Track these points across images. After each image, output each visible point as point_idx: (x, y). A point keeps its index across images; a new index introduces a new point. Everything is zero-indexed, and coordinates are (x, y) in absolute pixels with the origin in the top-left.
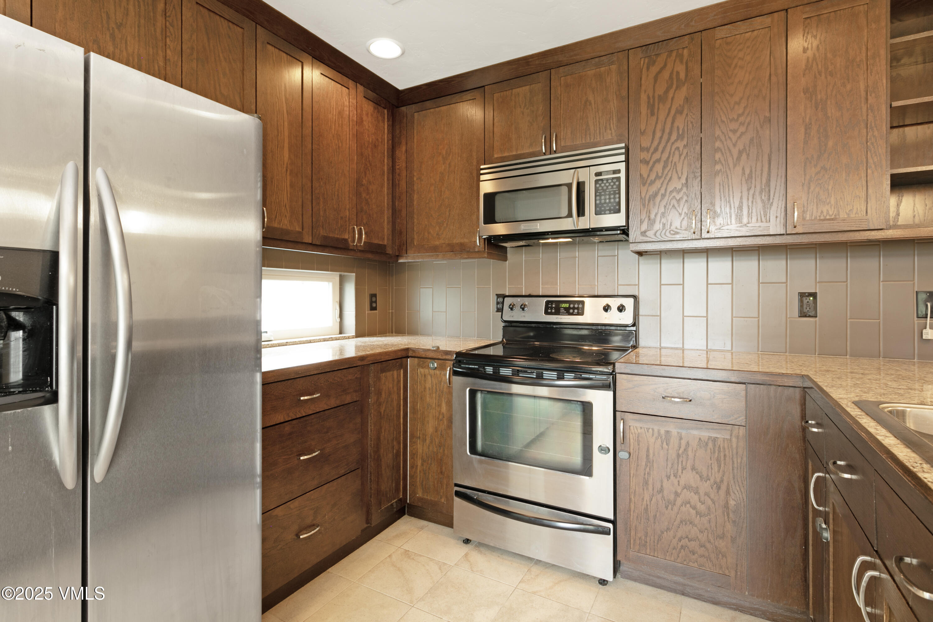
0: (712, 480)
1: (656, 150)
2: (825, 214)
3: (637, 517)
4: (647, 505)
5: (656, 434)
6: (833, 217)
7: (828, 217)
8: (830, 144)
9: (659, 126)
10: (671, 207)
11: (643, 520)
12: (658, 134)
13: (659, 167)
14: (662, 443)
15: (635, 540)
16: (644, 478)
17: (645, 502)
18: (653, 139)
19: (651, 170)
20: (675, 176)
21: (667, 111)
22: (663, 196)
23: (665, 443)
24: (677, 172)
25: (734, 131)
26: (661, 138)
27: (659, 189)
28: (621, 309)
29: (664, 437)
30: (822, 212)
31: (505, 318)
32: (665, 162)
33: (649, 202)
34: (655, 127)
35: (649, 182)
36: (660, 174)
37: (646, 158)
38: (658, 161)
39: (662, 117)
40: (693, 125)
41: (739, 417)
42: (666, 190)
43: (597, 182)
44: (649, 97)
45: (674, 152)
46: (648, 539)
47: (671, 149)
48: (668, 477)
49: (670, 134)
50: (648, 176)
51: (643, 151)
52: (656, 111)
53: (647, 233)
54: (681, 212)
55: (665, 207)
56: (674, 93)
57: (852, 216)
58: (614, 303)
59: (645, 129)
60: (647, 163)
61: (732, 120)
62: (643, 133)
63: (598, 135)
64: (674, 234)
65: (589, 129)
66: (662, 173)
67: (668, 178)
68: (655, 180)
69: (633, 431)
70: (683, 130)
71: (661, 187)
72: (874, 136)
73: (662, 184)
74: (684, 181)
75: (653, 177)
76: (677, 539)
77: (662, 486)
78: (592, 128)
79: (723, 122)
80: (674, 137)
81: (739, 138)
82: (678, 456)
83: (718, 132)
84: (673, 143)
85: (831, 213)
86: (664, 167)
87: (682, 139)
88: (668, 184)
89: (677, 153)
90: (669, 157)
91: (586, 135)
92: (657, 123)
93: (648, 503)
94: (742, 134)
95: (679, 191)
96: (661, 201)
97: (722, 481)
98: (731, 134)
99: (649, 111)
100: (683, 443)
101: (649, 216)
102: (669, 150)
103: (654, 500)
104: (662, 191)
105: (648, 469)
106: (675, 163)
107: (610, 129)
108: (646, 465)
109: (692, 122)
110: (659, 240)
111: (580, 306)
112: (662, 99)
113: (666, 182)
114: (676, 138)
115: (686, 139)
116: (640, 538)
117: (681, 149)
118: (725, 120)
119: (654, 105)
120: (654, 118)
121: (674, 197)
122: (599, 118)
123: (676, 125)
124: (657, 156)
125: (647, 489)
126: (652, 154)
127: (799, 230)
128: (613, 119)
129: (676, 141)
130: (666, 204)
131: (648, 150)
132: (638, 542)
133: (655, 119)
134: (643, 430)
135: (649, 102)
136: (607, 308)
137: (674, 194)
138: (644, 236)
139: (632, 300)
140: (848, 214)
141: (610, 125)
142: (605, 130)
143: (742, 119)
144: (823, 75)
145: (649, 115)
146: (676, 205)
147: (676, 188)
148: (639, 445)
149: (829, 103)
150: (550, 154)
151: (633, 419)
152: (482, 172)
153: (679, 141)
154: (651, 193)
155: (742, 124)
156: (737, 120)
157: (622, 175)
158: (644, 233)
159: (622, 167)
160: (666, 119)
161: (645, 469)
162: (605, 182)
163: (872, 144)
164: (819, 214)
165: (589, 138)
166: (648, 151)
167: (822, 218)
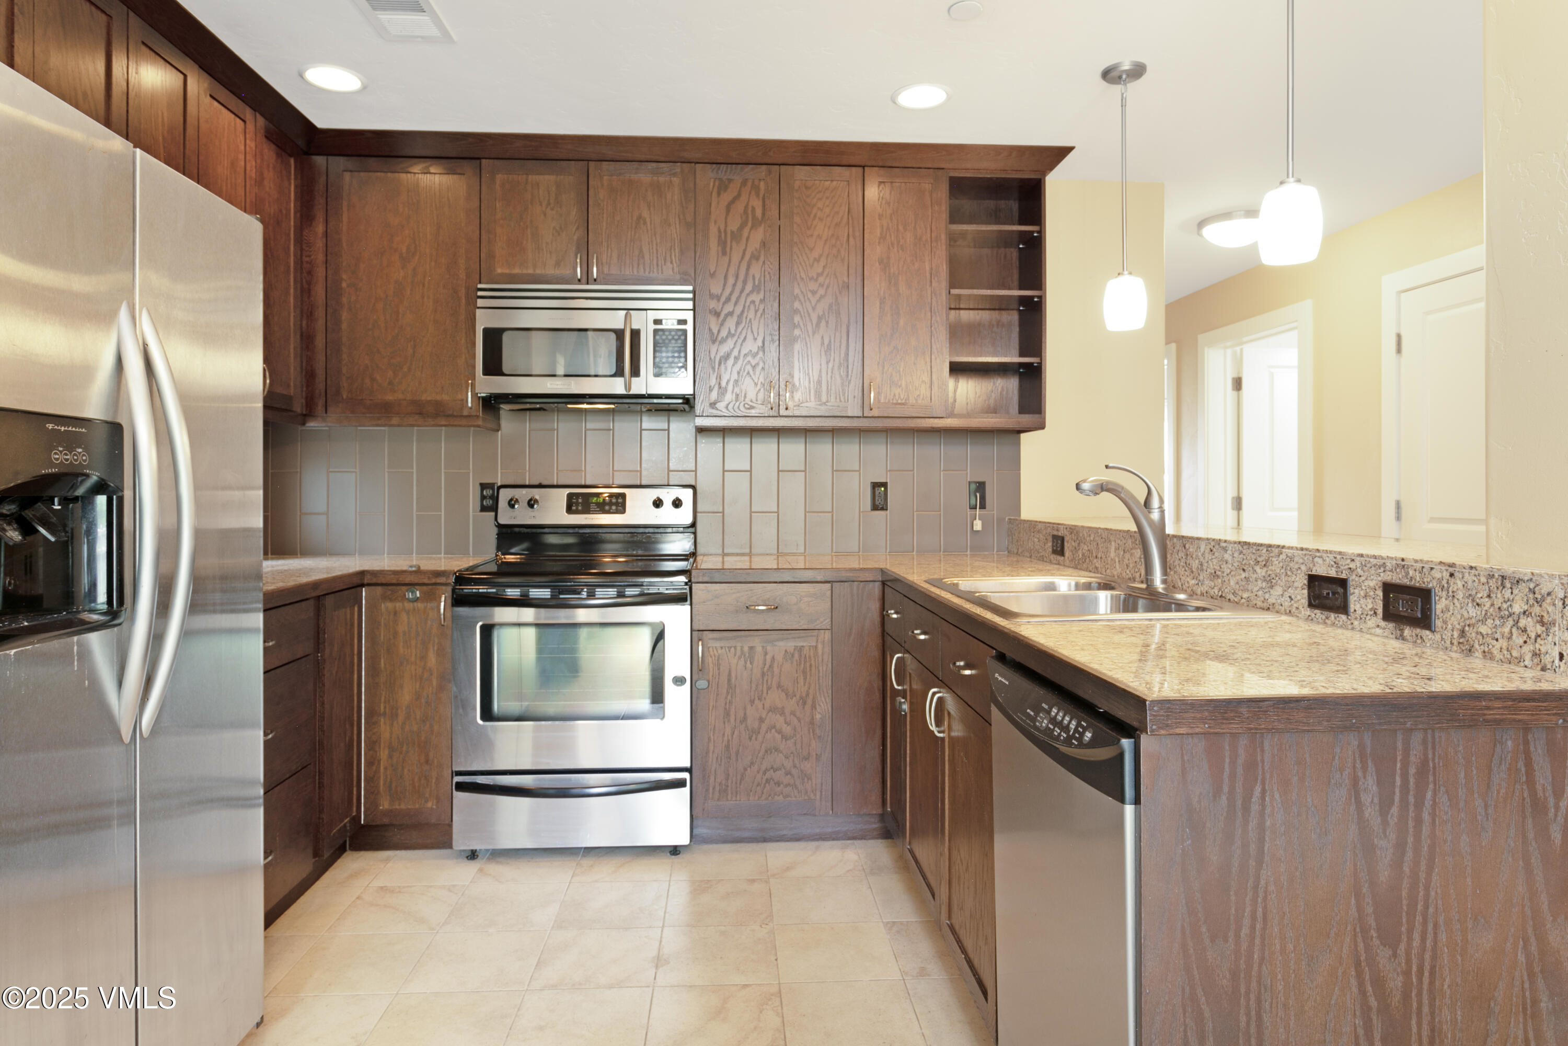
0: (798, 697)
1: (728, 300)
2: (897, 397)
3: (717, 758)
4: (728, 741)
5: (739, 653)
6: (903, 401)
7: (899, 401)
8: (902, 323)
9: (732, 271)
10: (745, 373)
11: (723, 761)
12: (731, 280)
13: (731, 323)
14: (746, 663)
15: (714, 788)
16: (725, 709)
17: (726, 738)
18: (724, 285)
19: (722, 324)
20: (750, 337)
21: (741, 254)
22: (736, 358)
23: (748, 662)
24: (752, 332)
25: (814, 293)
26: (734, 285)
27: (732, 350)
28: (677, 503)
29: (747, 655)
30: (895, 395)
31: (502, 521)
32: (738, 316)
33: (720, 364)
34: (727, 270)
35: (719, 338)
36: (733, 331)
37: (716, 308)
38: (731, 314)
39: (736, 258)
40: (770, 277)
41: (825, 620)
42: (739, 352)
43: (656, 332)
44: (720, 231)
45: (749, 306)
46: (730, 781)
47: (745, 302)
48: (752, 702)
49: (745, 282)
50: (719, 331)
51: (713, 299)
52: (728, 250)
53: (718, 405)
54: (756, 381)
55: (739, 373)
56: (749, 233)
57: (920, 402)
58: (668, 496)
59: (715, 271)
60: (717, 314)
61: (811, 279)
62: (712, 275)
63: (655, 266)
64: (749, 409)
65: (643, 257)
66: (736, 331)
67: (742, 338)
68: (727, 337)
69: (712, 653)
70: (760, 280)
71: (734, 348)
72: (937, 322)
73: (735, 344)
74: (760, 344)
75: (724, 333)
76: (761, 773)
77: (745, 714)
78: (647, 257)
79: (802, 279)
80: (749, 287)
81: (818, 301)
82: (763, 674)
83: (797, 291)
84: (748, 295)
85: (902, 397)
86: (738, 324)
87: (758, 292)
88: (742, 345)
89: (752, 307)
90: (743, 311)
91: (638, 265)
92: (729, 265)
93: (730, 738)
94: (822, 297)
95: (755, 355)
96: (733, 365)
97: (808, 695)
98: (810, 295)
99: (720, 248)
100: (769, 657)
101: (720, 384)
102: (743, 303)
103: (736, 733)
104: (735, 353)
105: (729, 697)
106: (750, 319)
107: (671, 263)
108: (728, 693)
109: (769, 273)
110: (731, 414)
111: (620, 500)
112: (736, 236)
113: (740, 341)
114: (751, 289)
115: (762, 292)
116: (720, 784)
117: (757, 303)
118: (804, 277)
119: (725, 243)
120: (726, 259)
121: (749, 362)
122: (657, 245)
123: (752, 271)
124: (729, 308)
125: (729, 721)
126: (724, 303)
127: (875, 413)
128: (675, 250)
129: (752, 292)
130: (740, 370)
131: (718, 298)
132: (717, 788)
133: (728, 260)
134: (724, 650)
135: (720, 237)
136: (658, 503)
137: (749, 358)
138: (713, 408)
139: (690, 491)
140: (916, 400)
141: (671, 256)
142: (665, 262)
143: (821, 279)
144: (895, 246)
145: (720, 254)
146: (751, 373)
147: (751, 351)
148: (719, 669)
149: (900, 278)
150: (588, 284)
151: (713, 639)
152: (480, 293)
153: (755, 293)
154: (722, 354)
155: (821, 285)
156: (816, 280)
157: (689, 327)
158: (713, 405)
159: (689, 316)
160: (740, 263)
161: (726, 698)
162: (667, 333)
163: (935, 329)
164: (892, 397)
165: (642, 270)
166: (719, 300)
167: (895, 401)
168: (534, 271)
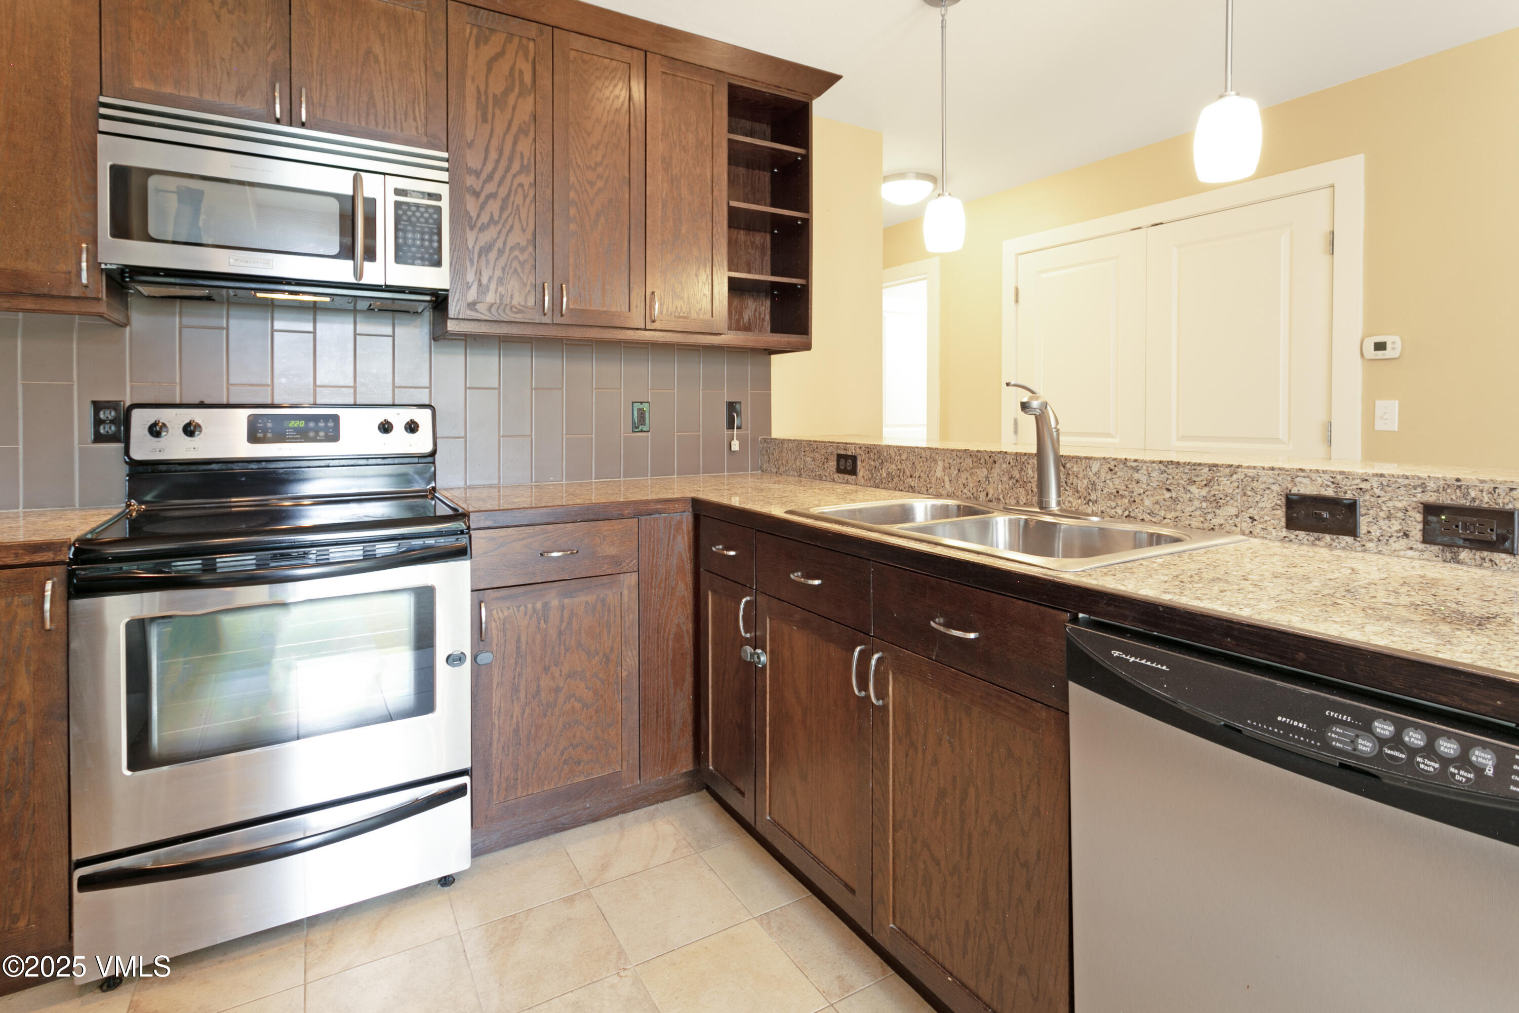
0: (601, 654)
1: (490, 178)
2: (679, 310)
3: (503, 748)
4: (518, 723)
5: (530, 612)
6: (685, 315)
7: (681, 315)
8: (684, 229)
9: (495, 143)
10: (511, 271)
11: (511, 749)
12: (493, 155)
13: (494, 206)
14: (539, 623)
15: (499, 786)
16: (514, 684)
17: (515, 720)
18: (486, 159)
19: (482, 207)
20: (517, 226)
21: (506, 125)
22: (501, 252)
23: (542, 621)
24: (520, 220)
25: (592, 184)
26: (498, 162)
27: (495, 240)
28: (411, 427)
29: (541, 612)
30: (677, 307)
31: (140, 456)
32: (503, 200)
33: (480, 256)
34: (489, 142)
35: (479, 224)
36: (496, 218)
37: (474, 186)
38: (493, 196)
39: (500, 128)
40: (543, 158)
41: (631, 561)
42: (505, 243)
43: (398, 205)
44: (479, 92)
45: (516, 190)
46: (519, 773)
47: (512, 183)
48: (546, 669)
49: (511, 160)
50: (478, 216)
51: (470, 175)
52: (490, 116)
53: (478, 307)
54: (525, 281)
55: (503, 269)
56: (516, 101)
57: (701, 316)
58: (398, 417)
59: (473, 141)
60: (477, 195)
61: (589, 167)
62: (470, 145)
63: (392, 120)
64: (517, 313)
65: (374, 106)
66: (500, 217)
67: (508, 227)
68: (489, 224)
69: (496, 616)
70: (529, 159)
71: (497, 238)
72: (718, 233)
73: (499, 233)
74: (530, 237)
75: (485, 219)
76: (558, 753)
77: (538, 686)
78: (380, 106)
79: (579, 166)
80: (516, 167)
81: (597, 194)
82: (560, 634)
83: (572, 179)
84: (515, 176)
85: (684, 310)
86: (502, 209)
87: (528, 174)
88: (507, 235)
89: (520, 191)
90: (508, 195)
91: (368, 115)
92: (491, 136)
93: (520, 719)
94: (600, 190)
95: (523, 250)
96: (497, 259)
97: (612, 649)
98: (588, 186)
99: (479, 113)
100: (566, 613)
101: (480, 280)
102: (509, 184)
103: (527, 711)
104: (499, 244)
105: (518, 669)
106: (518, 206)
107: (415, 119)
108: (516, 663)
109: (541, 153)
110: (495, 319)
111: (331, 424)
112: (500, 101)
113: (505, 231)
114: (518, 169)
115: (532, 175)
116: (507, 779)
117: (526, 187)
118: (581, 165)
119: (486, 106)
120: (487, 127)
121: (516, 257)
122: (394, 93)
123: (520, 147)
124: (490, 188)
125: (518, 698)
126: (485, 182)
127: (657, 325)
128: (419, 104)
129: (519, 173)
130: (506, 265)
131: (478, 174)
132: (504, 785)
133: (489, 130)
134: (511, 610)
135: (479, 99)
137: (516, 253)
138: (472, 310)
139: (427, 413)
140: (698, 314)
141: (414, 111)
142: (406, 118)
143: (600, 170)
144: (678, 147)
145: (480, 120)
146: (519, 270)
147: (519, 244)
148: (505, 635)
149: (682, 182)
150: (291, 125)
151: (497, 598)
152: (103, 111)
153: (523, 175)
154: (483, 244)
155: (600, 176)
156: (595, 170)
157: (445, 204)
158: (472, 305)
159: (444, 190)
160: (505, 135)
161: (515, 670)
162: (422, 210)
163: (716, 240)
164: (674, 310)
165: (373, 122)
166: (478, 177)
167: (677, 314)
168: (201, 95)
